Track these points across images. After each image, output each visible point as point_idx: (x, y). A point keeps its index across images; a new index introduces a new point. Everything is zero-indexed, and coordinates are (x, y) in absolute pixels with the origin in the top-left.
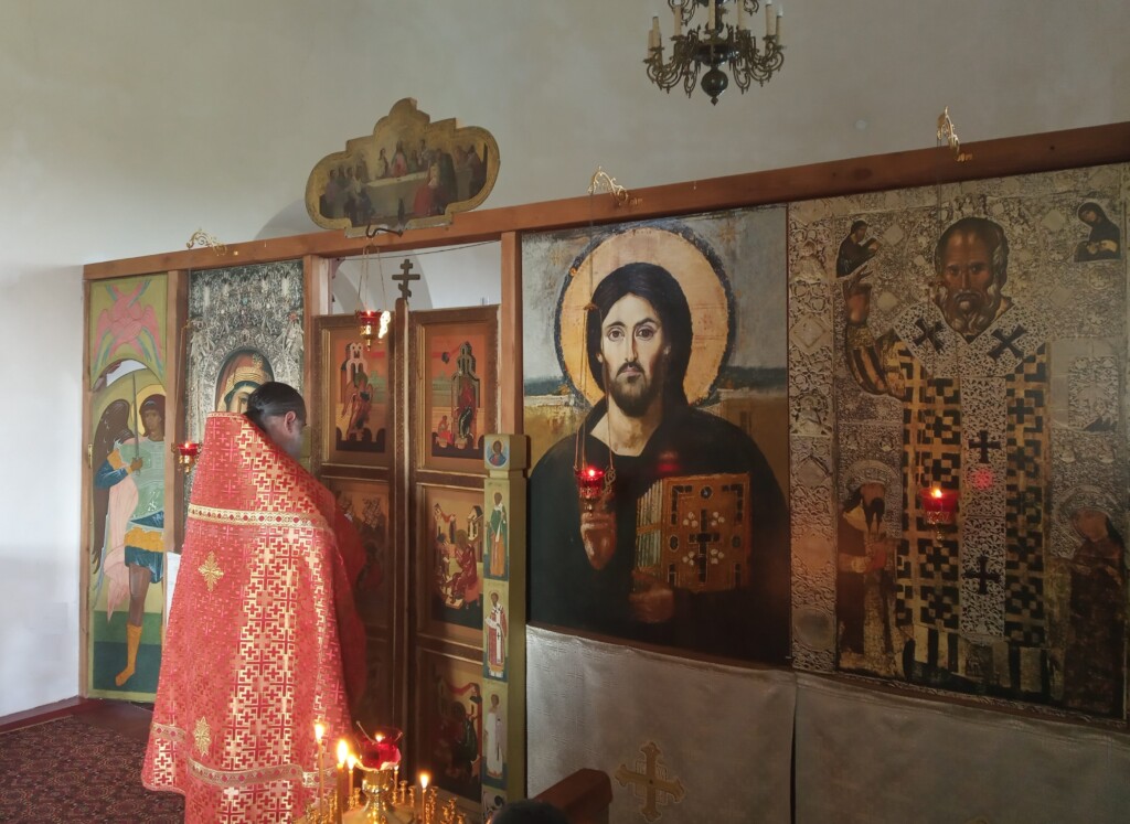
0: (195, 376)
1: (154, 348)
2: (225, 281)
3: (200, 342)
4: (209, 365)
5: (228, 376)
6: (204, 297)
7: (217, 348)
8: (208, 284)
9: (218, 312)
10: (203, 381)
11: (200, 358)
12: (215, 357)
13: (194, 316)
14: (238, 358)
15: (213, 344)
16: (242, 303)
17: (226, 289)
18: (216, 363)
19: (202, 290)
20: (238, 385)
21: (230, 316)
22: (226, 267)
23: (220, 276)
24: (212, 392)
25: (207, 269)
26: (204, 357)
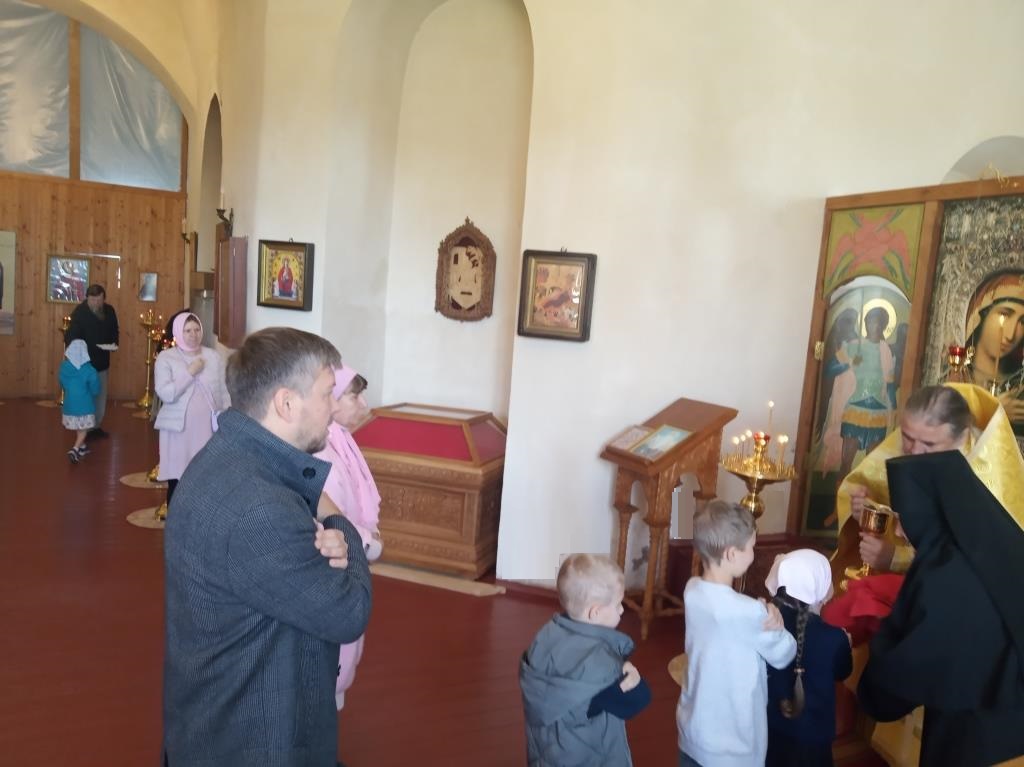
0: (944, 291)
1: (901, 266)
2: (992, 210)
3: (955, 263)
4: (963, 283)
5: (987, 292)
6: (963, 223)
7: (975, 267)
8: (969, 212)
9: (979, 237)
10: (954, 295)
11: (952, 276)
12: (971, 276)
13: (949, 240)
14: (1001, 277)
15: (970, 266)
16: (1011, 229)
17: (992, 218)
18: (972, 281)
19: (960, 217)
20: (997, 302)
21: (995, 242)
22: (995, 198)
23: (984, 206)
24: (965, 306)
25: (971, 200)
26: (956, 276)
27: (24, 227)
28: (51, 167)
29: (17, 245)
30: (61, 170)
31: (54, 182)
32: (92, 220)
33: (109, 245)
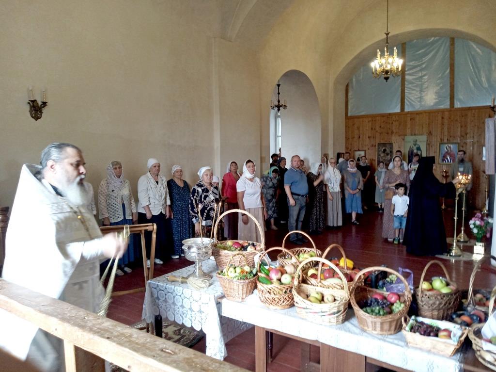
27: (430, 132)
28: (442, 105)
29: (427, 140)
30: (446, 105)
31: (443, 111)
32: (459, 125)
33: (468, 135)
